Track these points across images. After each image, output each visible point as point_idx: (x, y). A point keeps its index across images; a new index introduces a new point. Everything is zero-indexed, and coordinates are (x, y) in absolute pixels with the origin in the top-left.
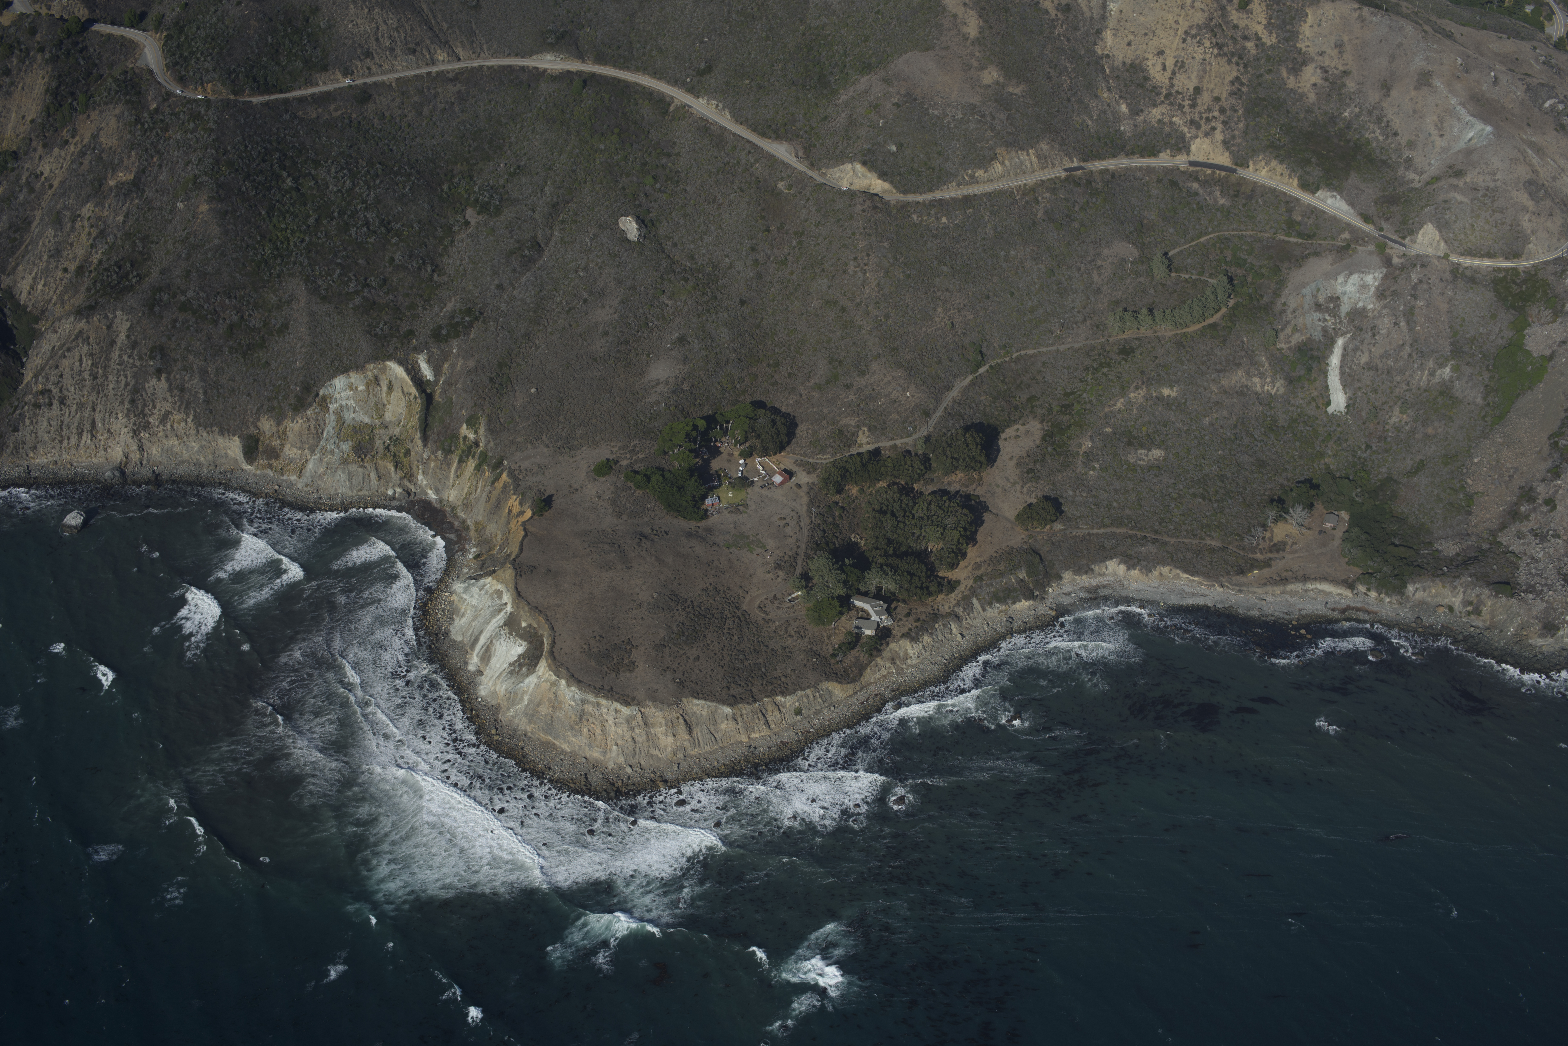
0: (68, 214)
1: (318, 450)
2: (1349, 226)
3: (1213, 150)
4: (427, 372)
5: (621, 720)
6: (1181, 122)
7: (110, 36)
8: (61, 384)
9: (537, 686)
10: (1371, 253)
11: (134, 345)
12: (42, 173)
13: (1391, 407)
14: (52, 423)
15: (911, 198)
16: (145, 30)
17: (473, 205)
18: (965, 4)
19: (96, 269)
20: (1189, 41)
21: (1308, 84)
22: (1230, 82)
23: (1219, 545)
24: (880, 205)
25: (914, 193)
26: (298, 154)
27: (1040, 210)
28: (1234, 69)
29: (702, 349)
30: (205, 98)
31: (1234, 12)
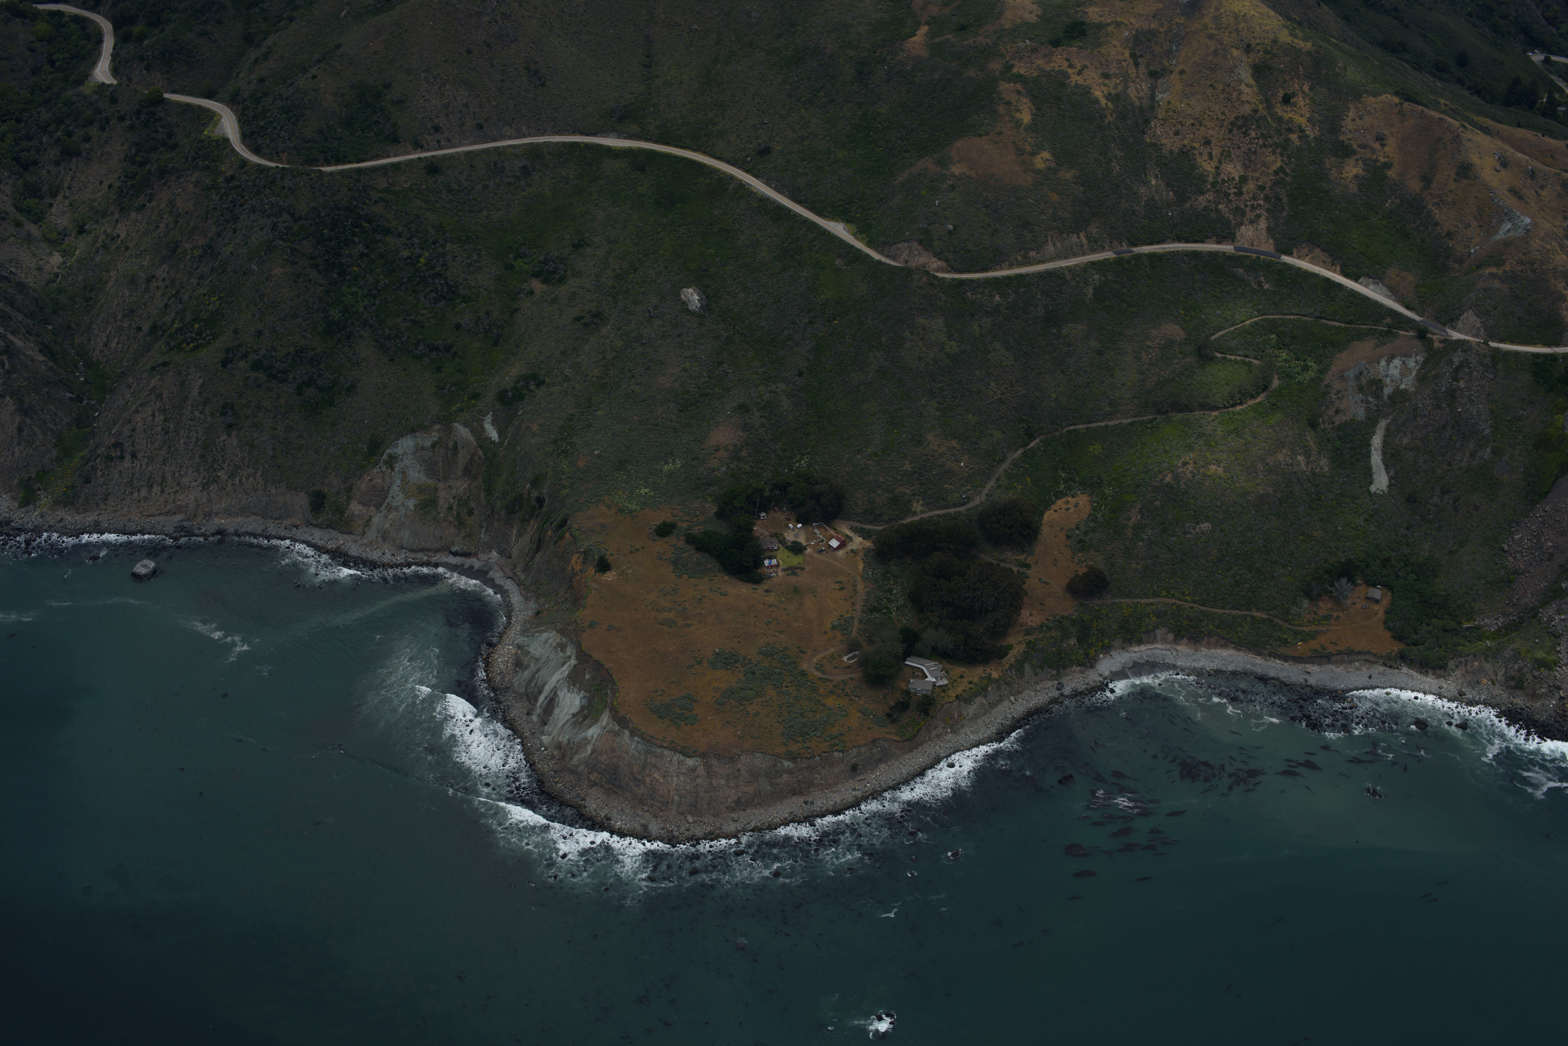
0: (144, 275)
1: (383, 507)
2: (1390, 312)
3: (1258, 237)
4: (492, 433)
5: (683, 770)
6: (1227, 210)
8: (133, 439)
9: (602, 736)
10: (1411, 338)
11: (206, 402)
12: (118, 236)
13: (1432, 488)
14: (123, 475)
15: (965, 276)
16: (220, 101)
17: (536, 275)
18: (1018, 92)
19: (169, 329)
20: (1235, 131)
21: (1350, 175)
22: (1275, 171)
23: (1265, 616)
24: (935, 282)
25: (969, 272)
26: (369, 222)
27: (1090, 291)
28: (1279, 159)
29: (761, 417)
30: (281, 166)
31: (1279, 105)
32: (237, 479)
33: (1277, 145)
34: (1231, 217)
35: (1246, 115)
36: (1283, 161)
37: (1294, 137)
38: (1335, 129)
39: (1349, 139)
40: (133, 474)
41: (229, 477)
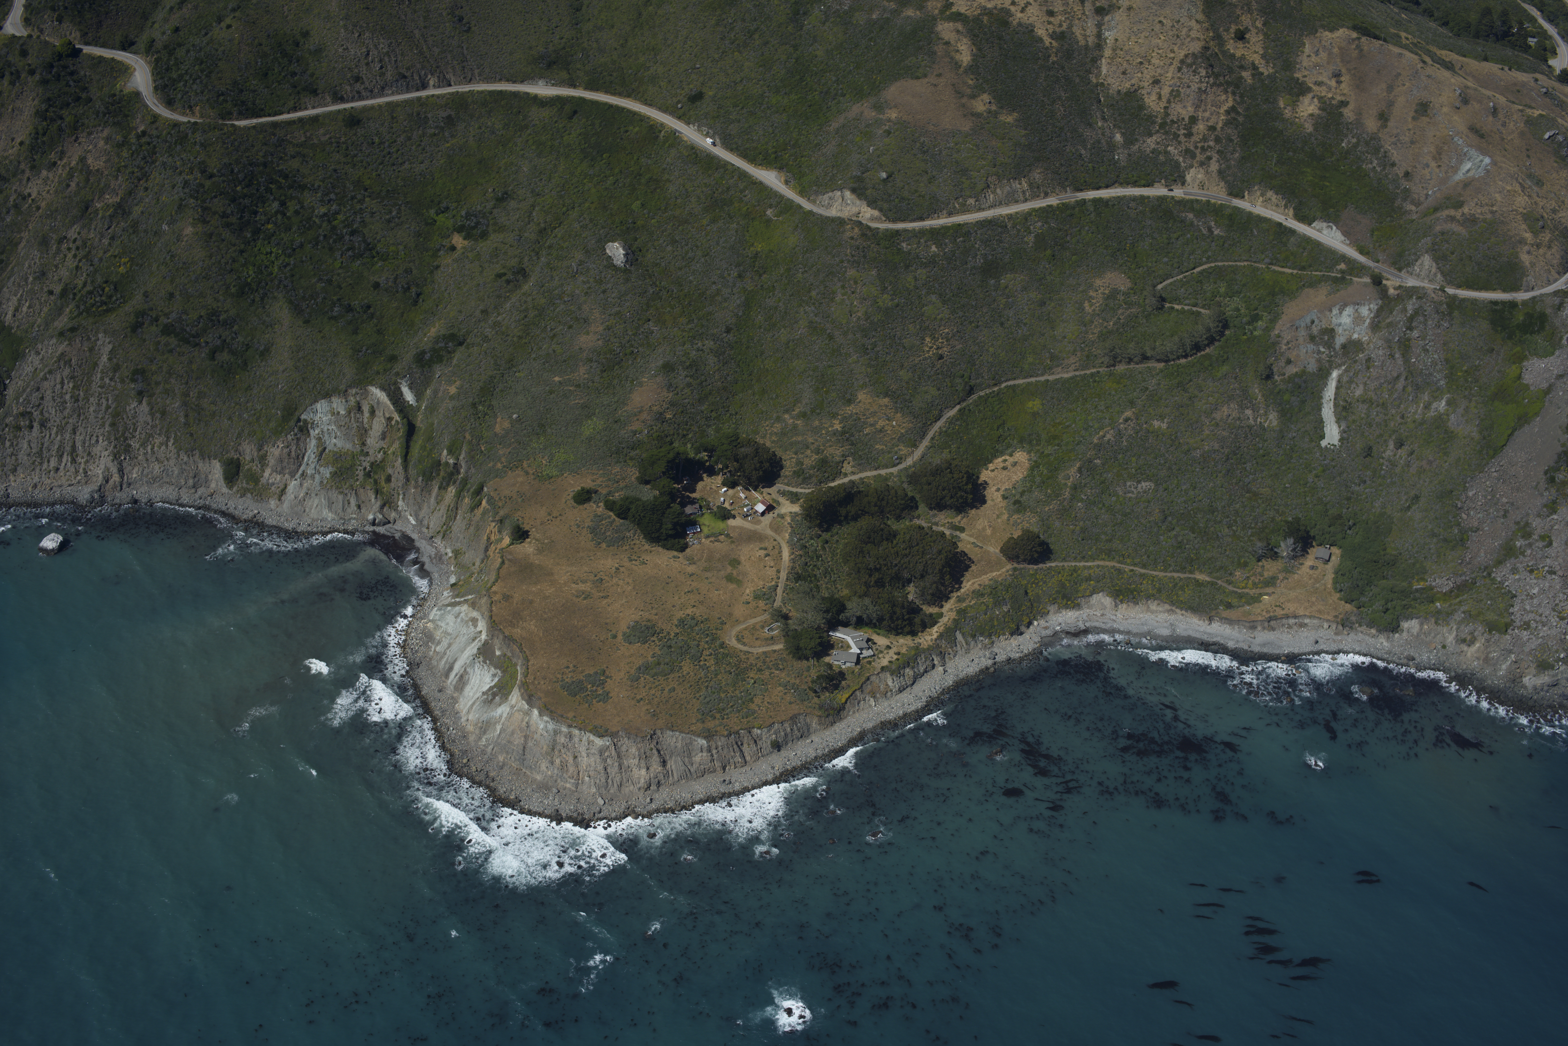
0: (55, 236)
1: (298, 476)
2: (1344, 258)
3: (1208, 180)
4: (409, 396)
5: (593, 751)
6: (1176, 152)
7: (101, 59)
8: (41, 407)
9: (510, 715)
10: (1365, 285)
11: (116, 368)
12: (30, 195)
13: (1385, 441)
14: (32, 445)
15: (900, 226)
16: (135, 53)
17: (460, 230)
18: (958, 31)
19: (80, 291)
20: (1185, 70)
21: (1305, 114)
22: (1226, 111)
23: (1208, 579)
24: (869, 233)
25: (904, 221)
26: (286, 177)
27: (1031, 239)
28: (1230, 99)
29: (686, 376)
30: (193, 120)
31: (1232, 41)
32: (149, 447)
33: (1228, 83)
34: (1181, 159)
35: (1196, 52)
36: (1234, 100)
37: (1247, 75)
38: (1289, 66)
39: (1305, 76)
40: (43, 444)
41: (141, 445)
